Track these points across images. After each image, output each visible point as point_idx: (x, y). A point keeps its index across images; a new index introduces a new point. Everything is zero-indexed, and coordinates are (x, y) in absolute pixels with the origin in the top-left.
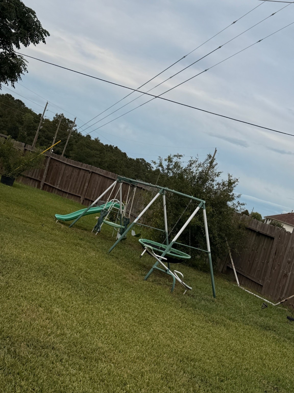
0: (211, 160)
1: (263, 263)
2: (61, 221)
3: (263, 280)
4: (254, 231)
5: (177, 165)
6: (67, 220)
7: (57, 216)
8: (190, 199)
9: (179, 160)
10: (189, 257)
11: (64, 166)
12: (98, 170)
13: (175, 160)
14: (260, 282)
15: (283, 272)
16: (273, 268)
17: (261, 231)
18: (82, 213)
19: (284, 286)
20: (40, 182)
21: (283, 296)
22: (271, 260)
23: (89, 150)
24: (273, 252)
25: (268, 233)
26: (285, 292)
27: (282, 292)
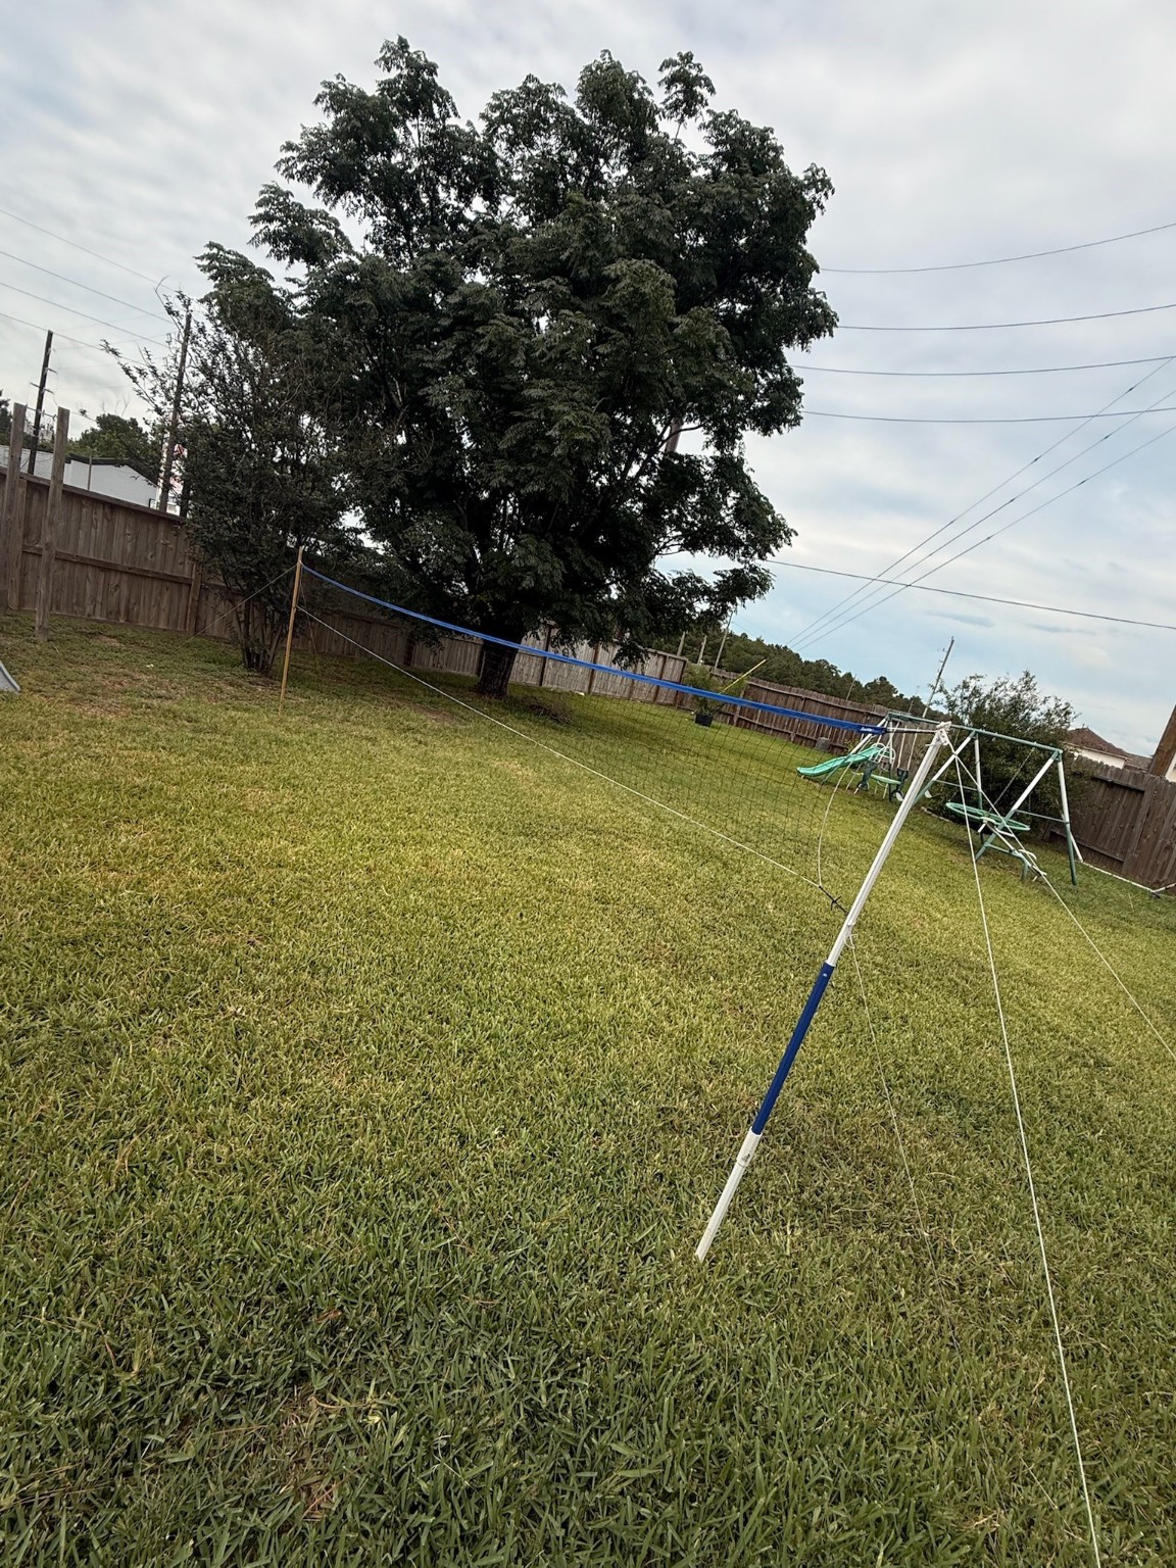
0: (1028, 682)
1: (1123, 829)
2: (806, 776)
3: (1124, 853)
4: (1103, 781)
5: (976, 692)
6: (815, 775)
7: (802, 770)
8: (1032, 747)
9: (978, 684)
10: (1028, 828)
11: (765, 693)
12: (814, 696)
13: (972, 683)
14: (1118, 856)
15: (1164, 842)
16: (1143, 835)
17: (1117, 781)
18: (839, 763)
19: (1165, 865)
20: (733, 716)
21: (1165, 877)
22: (1139, 825)
23: (748, 655)
24: (1143, 812)
25: (1130, 784)
26: (1168, 871)
27: (1162, 873)
